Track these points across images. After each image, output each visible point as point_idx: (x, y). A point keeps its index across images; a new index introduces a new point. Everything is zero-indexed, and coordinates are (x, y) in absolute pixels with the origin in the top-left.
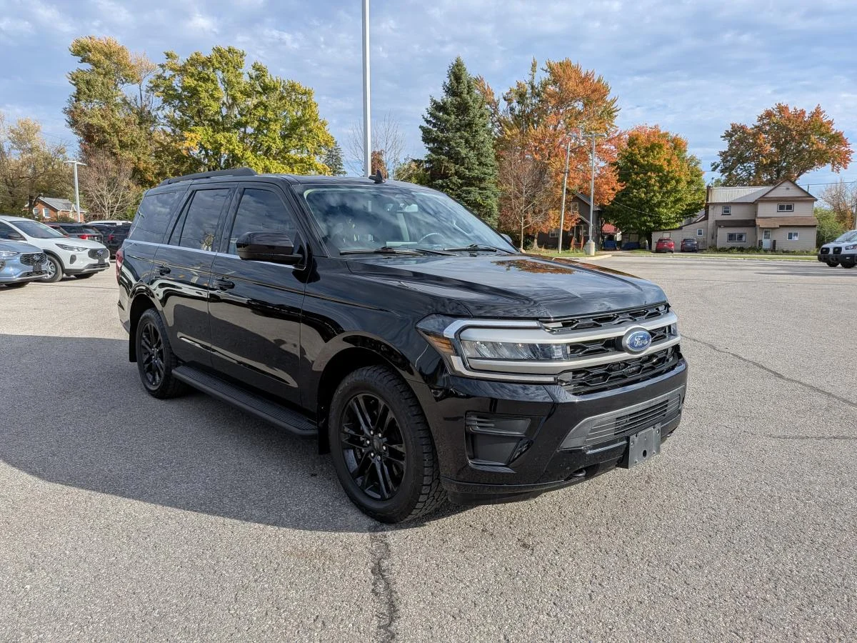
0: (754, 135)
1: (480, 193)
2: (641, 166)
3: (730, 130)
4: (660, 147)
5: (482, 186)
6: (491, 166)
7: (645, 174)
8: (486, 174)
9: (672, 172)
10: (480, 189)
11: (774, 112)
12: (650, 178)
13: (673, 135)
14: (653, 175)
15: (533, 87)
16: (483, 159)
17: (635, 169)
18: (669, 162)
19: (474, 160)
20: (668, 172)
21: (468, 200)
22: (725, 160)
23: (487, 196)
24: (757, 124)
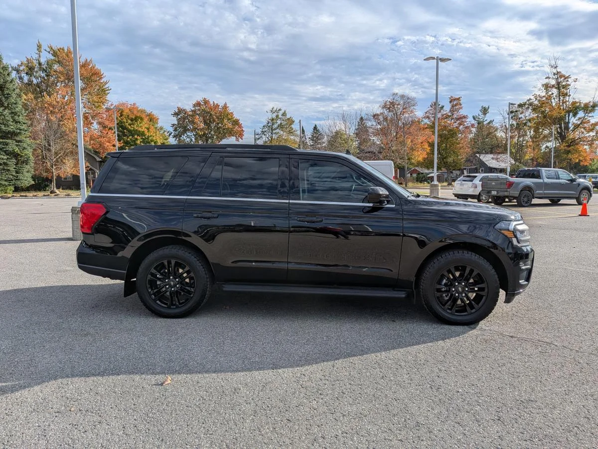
0: (192, 116)
1: (17, 145)
2: (130, 131)
3: (177, 111)
4: (142, 119)
5: (18, 139)
6: (24, 123)
7: (133, 136)
8: (20, 130)
9: (151, 136)
10: (16, 142)
11: (202, 103)
12: (137, 139)
13: (148, 111)
14: (138, 137)
15: (40, 64)
16: (16, 117)
17: (125, 132)
18: (148, 129)
19: (9, 118)
20: (148, 136)
21: (7, 150)
22: (175, 130)
23: (24, 148)
24: (193, 109)
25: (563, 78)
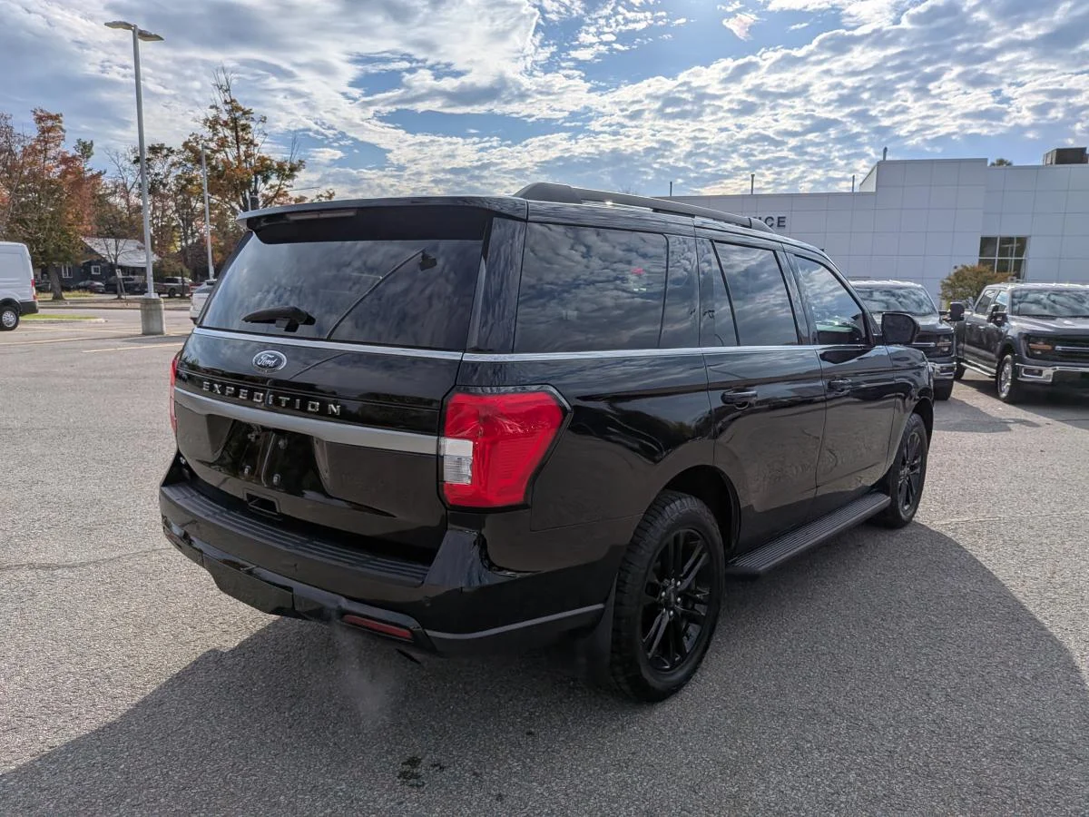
25: (241, 112)
